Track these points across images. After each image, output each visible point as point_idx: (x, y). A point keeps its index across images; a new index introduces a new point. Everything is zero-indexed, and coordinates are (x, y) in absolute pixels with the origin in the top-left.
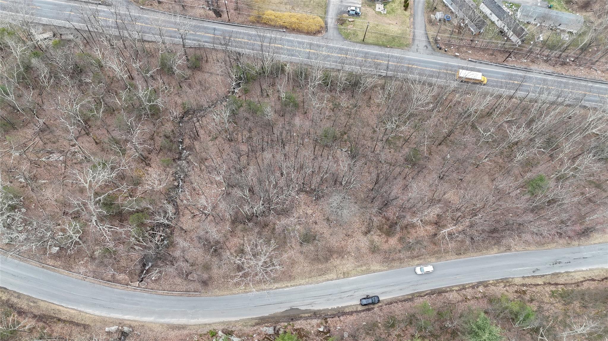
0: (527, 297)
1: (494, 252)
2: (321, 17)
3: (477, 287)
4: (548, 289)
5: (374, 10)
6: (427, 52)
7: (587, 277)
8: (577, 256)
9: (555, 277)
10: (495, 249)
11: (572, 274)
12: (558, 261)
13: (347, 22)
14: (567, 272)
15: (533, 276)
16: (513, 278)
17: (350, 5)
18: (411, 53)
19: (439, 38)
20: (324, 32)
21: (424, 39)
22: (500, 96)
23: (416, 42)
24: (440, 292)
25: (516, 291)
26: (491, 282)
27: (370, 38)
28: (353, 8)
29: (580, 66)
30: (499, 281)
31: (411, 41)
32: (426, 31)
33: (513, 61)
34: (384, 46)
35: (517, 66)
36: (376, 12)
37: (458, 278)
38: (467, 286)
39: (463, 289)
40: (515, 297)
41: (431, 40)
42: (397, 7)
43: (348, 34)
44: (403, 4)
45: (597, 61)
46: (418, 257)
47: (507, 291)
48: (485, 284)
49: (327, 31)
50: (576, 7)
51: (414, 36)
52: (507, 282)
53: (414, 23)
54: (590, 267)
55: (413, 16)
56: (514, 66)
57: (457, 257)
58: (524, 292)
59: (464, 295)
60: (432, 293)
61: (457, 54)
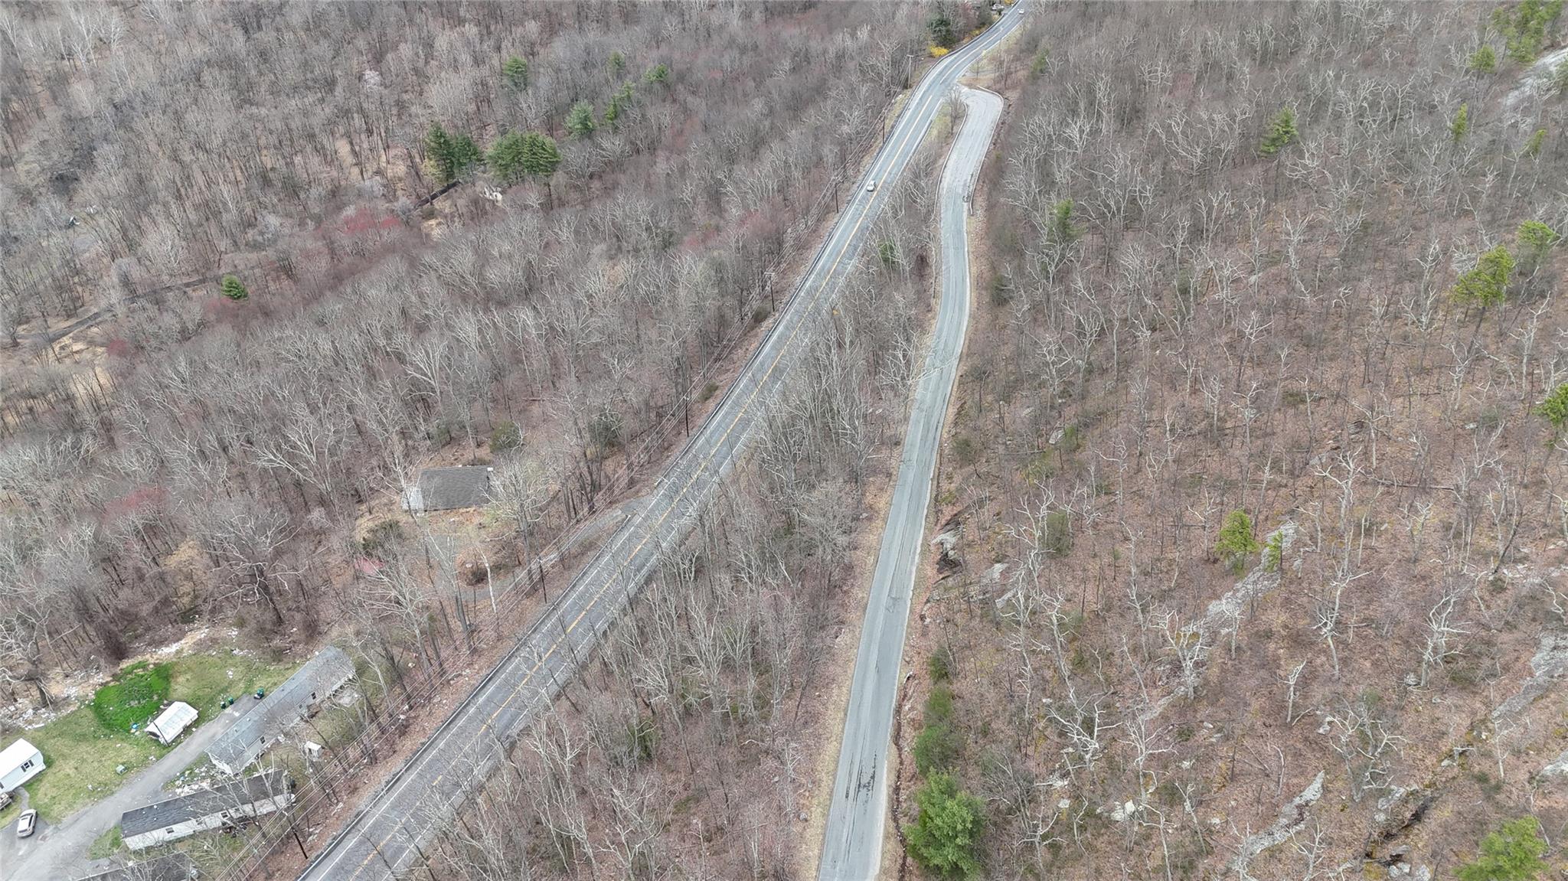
29: (430, 699)
33: (320, 836)
35: (339, 832)
50: (300, 648)
56: (335, 839)
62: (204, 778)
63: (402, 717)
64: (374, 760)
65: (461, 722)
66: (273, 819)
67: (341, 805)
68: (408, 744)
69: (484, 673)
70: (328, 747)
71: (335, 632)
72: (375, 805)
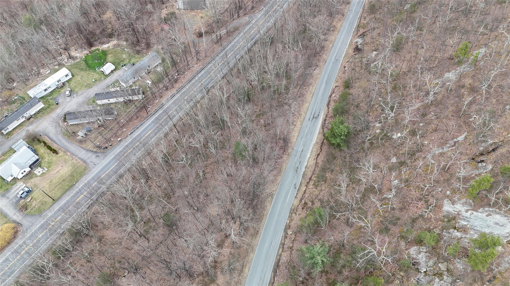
0: (310, 204)
1: (269, 207)
2: (6, 223)
3: (287, 234)
4: (311, 186)
5: (36, 177)
6: (101, 158)
7: (315, 157)
8: (299, 154)
9: (305, 176)
10: (267, 204)
11: (309, 165)
12: (296, 168)
13: (28, 204)
14: (306, 167)
15: (298, 191)
16: (293, 205)
17: (16, 193)
18: (93, 170)
19: (98, 144)
20: (21, 228)
21: (90, 154)
22: (166, 135)
23: (88, 161)
24: (277, 265)
25: (302, 208)
26: (288, 222)
27: (56, 194)
28: (22, 192)
29: (184, 73)
30: (290, 215)
31: (84, 164)
32: (85, 149)
33: (151, 108)
34: (71, 187)
35: (157, 108)
36: (40, 176)
37: (274, 245)
38: (283, 242)
39: (283, 245)
40: (306, 212)
41: (95, 150)
42: (50, 158)
43: (39, 209)
44: (51, 152)
45: (188, 62)
46: (243, 266)
47: (299, 215)
48: (288, 227)
49: (21, 225)
50: (145, 51)
51: (82, 160)
52: (294, 210)
53: (73, 154)
54: (310, 151)
55: (66, 151)
56: (156, 110)
57: (258, 235)
58: (306, 203)
59: (288, 248)
60: (275, 271)
61: (119, 140)
62: (117, 87)
63: (176, 77)
64: (167, 89)
65: (193, 81)
66: (138, 102)
67: (157, 100)
68: (177, 86)
69: (201, 67)
70: (153, 83)
71: (155, 47)
72: (167, 102)
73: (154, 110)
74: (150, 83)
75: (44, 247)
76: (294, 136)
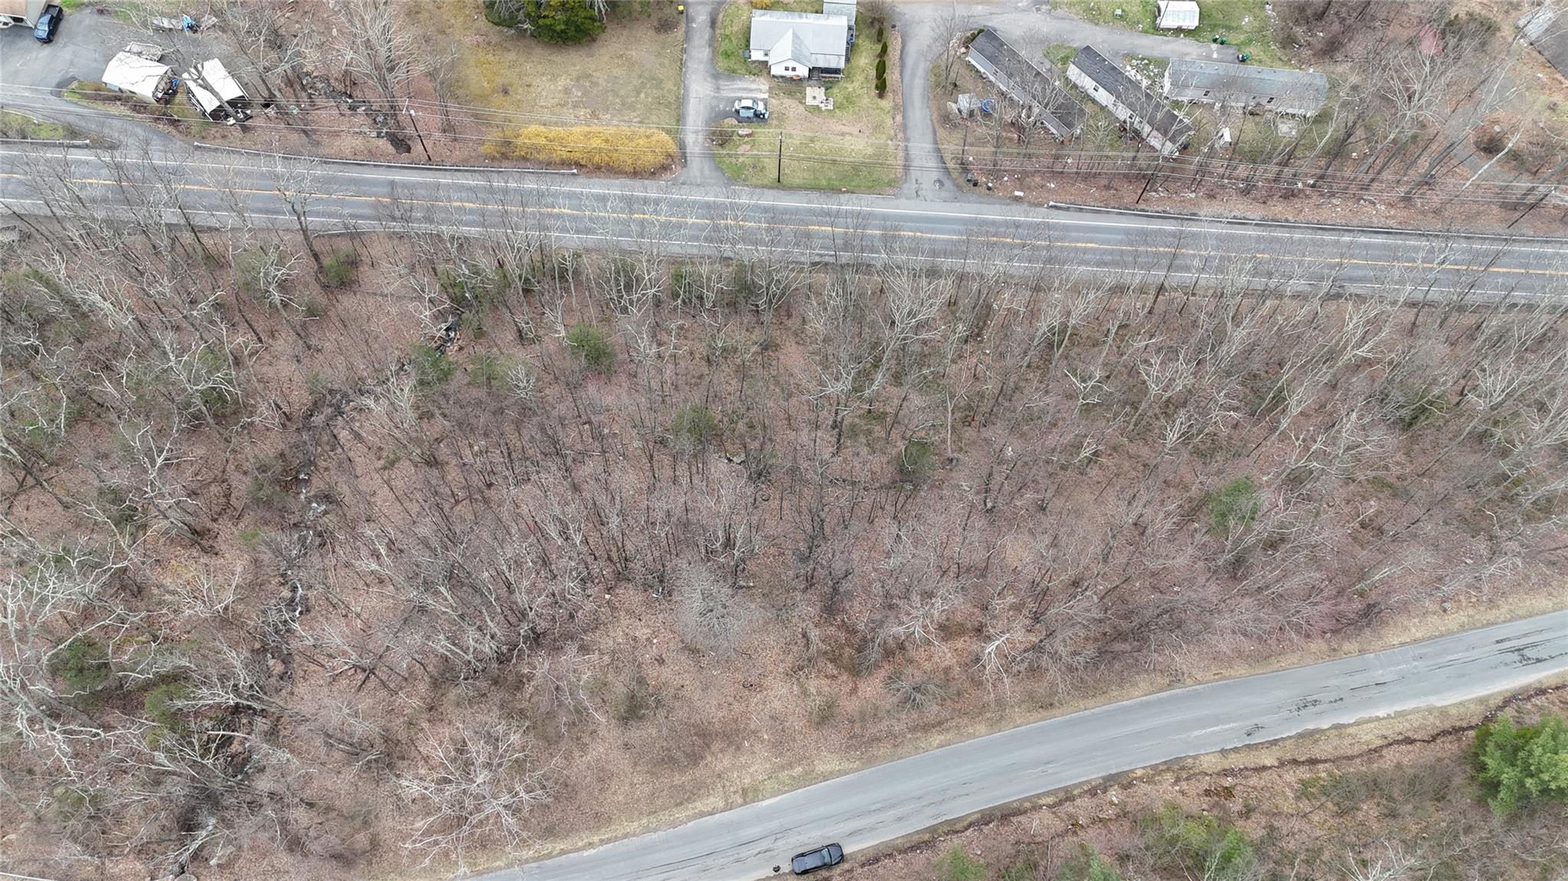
0: (1236, 806)
1: (1138, 694)
2: (668, 132)
3: (1105, 792)
4: (1291, 776)
5: (800, 102)
6: (943, 194)
7: (1392, 737)
8: (1360, 680)
9: (1308, 742)
10: (1142, 684)
11: (1351, 730)
12: (1309, 699)
13: (735, 138)
14: (1336, 727)
15: (1248, 746)
16: (1195, 757)
17: (739, 95)
18: (903, 201)
19: (971, 159)
20: (679, 168)
21: (932, 163)
22: (1119, 289)
23: (914, 174)
24: (1005, 815)
25: (1206, 790)
26: (1139, 773)
27: (795, 173)
28: (749, 103)
29: (1333, 195)
30: (1161, 768)
31: (900, 172)
32: (936, 142)
33: (1160, 199)
34: (834, 190)
35: (1172, 211)
36: (807, 108)
37: (1050, 771)
38: (1075, 792)
39: (1067, 799)
40: (1205, 806)
41: (951, 165)
42: (859, 92)
43: (740, 169)
44: (875, 82)
45: (1372, 180)
46: (938, 724)
47: (1183, 793)
48: (1124, 781)
49: (685, 165)
50: (1307, 53)
51: (907, 157)
52: (1183, 768)
53: (904, 127)
54: (1398, 708)
55: (901, 109)
56: (1164, 212)
57: (1043, 713)
58: (1229, 792)
59: (1070, 816)
60: (985, 818)
61: (1017, 193)
62: (1149, 77)
63: (1300, 185)
64: (1245, 192)
65: (1328, 237)
66: (1150, 154)
67: (1193, 195)
68: (1278, 208)
69: (1391, 223)
70: (1234, 146)
71: (1342, 68)
72: (1209, 222)
73: (1160, 209)
74: (1227, 138)
75: (675, 247)
76: (1406, 629)
